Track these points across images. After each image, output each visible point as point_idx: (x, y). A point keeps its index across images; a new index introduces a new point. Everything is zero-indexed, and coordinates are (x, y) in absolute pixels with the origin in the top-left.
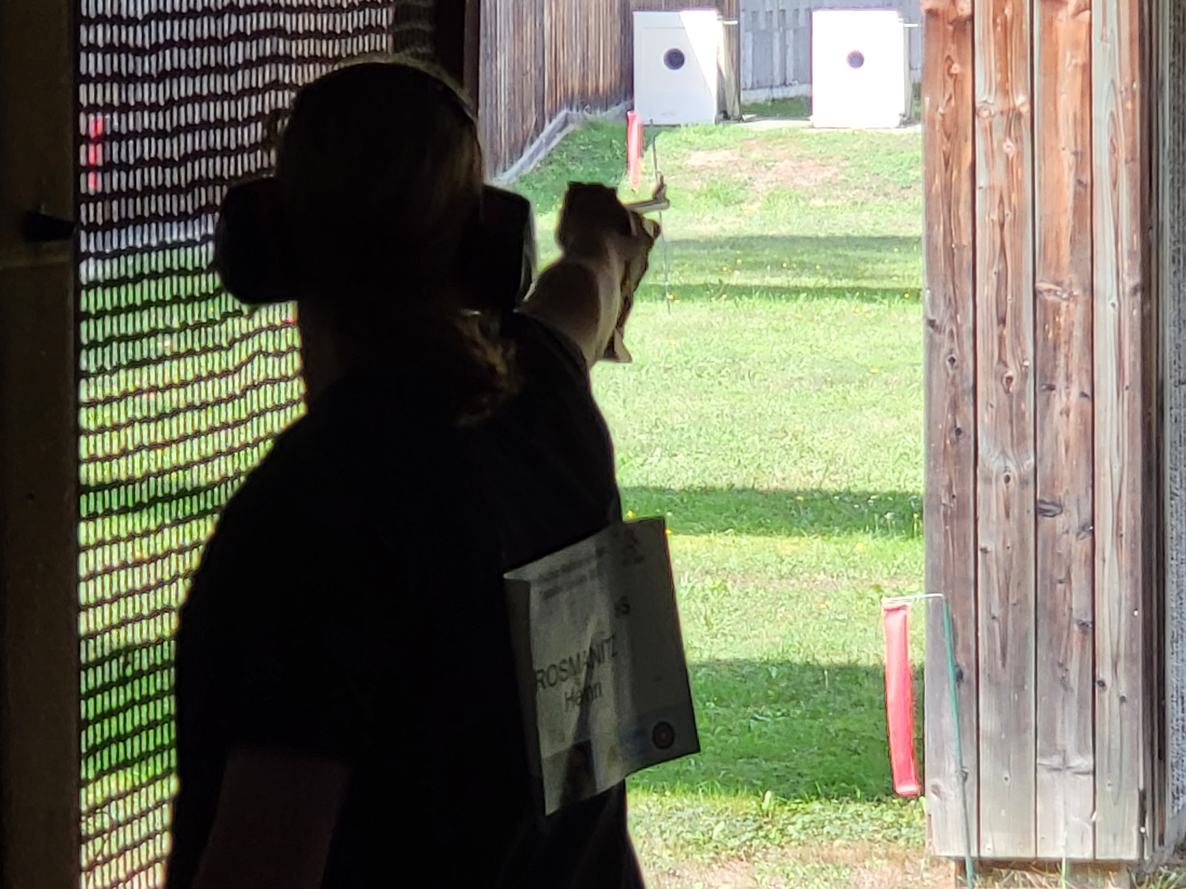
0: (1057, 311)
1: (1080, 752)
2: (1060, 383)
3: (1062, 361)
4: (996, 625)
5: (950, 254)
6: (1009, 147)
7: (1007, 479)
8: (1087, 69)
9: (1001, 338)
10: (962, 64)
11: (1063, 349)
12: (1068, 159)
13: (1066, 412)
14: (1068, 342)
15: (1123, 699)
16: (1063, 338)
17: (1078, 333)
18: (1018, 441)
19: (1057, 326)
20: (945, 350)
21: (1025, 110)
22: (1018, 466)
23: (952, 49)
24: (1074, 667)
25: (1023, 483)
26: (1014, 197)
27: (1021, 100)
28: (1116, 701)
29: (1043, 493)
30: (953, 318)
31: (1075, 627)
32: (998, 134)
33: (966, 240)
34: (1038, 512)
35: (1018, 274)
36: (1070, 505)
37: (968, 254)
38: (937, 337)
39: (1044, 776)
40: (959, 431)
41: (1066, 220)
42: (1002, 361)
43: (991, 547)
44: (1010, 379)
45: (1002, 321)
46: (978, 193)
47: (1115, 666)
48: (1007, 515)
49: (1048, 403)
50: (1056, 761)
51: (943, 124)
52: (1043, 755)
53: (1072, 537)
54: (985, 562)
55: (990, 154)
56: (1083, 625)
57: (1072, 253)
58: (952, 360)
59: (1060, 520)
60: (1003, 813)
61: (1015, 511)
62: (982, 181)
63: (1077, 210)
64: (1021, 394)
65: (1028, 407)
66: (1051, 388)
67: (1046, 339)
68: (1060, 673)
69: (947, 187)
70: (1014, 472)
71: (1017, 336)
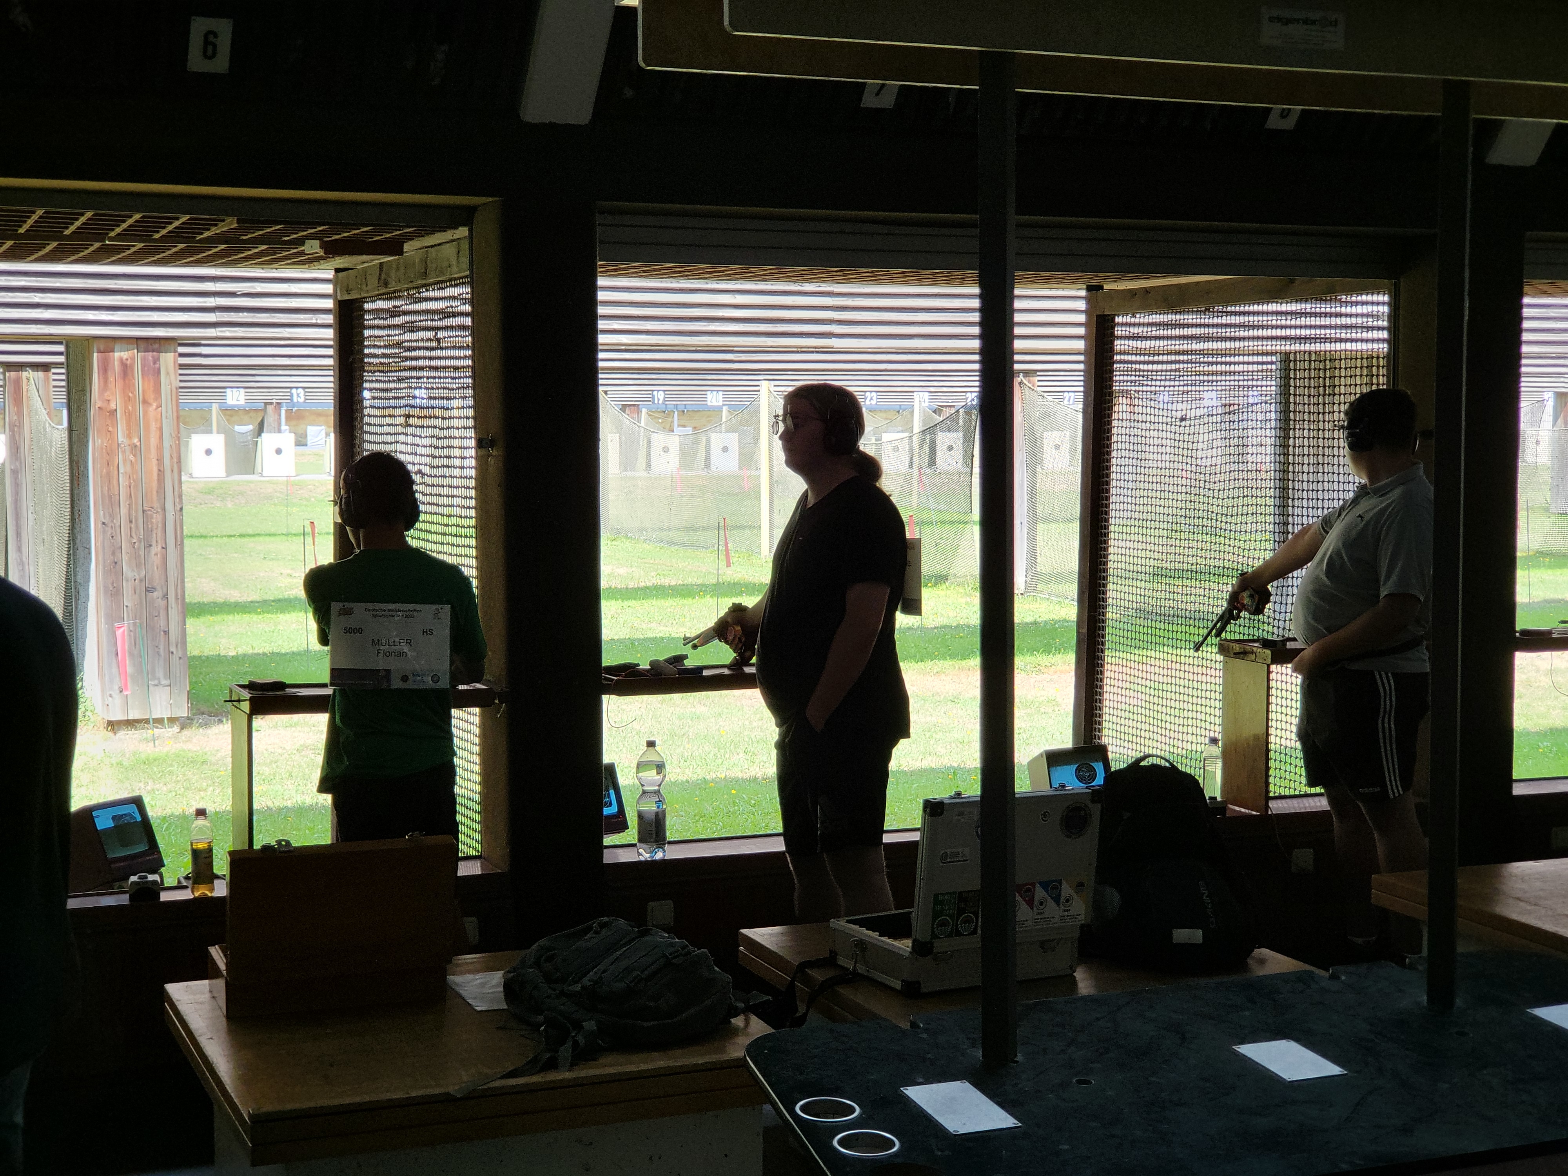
0: (152, 517)
1: (165, 678)
2: (154, 543)
3: (155, 535)
4: (132, 633)
5: (110, 497)
6: (132, 457)
7: (135, 580)
8: (161, 429)
9: (131, 528)
10: (113, 427)
11: (155, 532)
12: (154, 462)
13: (156, 554)
14: (156, 529)
15: (180, 658)
16: (155, 527)
17: (160, 525)
18: (138, 566)
19: (152, 523)
20: (109, 533)
21: (138, 444)
22: (139, 575)
23: (109, 422)
24: (162, 647)
25: (141, 580)
26: (135, 476)
27: (136, 441)
28: (178, 659)
29: (149, 584)
30: (112, 521)
31: (162, 633)
32: (128, 453)
33: (117, 493)
34: (147, 590)
35: (136, 504)
36: (158, 588)
37: (117, 497)
38: (107, 528)
39: (151, 688)
40: (116, 563)
41: (155, 484)
42: (131, 536)
43: (129, 605)
44: (135, 543)
45: (131, 522)
46: (120, 475)
47: (177, 646)
48: (135, 593)
49: (149, 552)
50: (156, 682)
51: (106, 450)
52: (151, 680)
53: (160, 599)
54: (127, 611)
55: (125, 461)
56: (165, 632)
57: (157, 496)
58: (112, 537)
59: (155, 594)
60: (137, 703)
61: (137, 592)
62: (121, 471)
63: (159, 480)
64: (139, 548)
65: (142, 553)
66: (151, 546)
67: (148, 528)
68: (157, 650)
69: (108, 473)
70: (137, 577)
71: (137, 527)
